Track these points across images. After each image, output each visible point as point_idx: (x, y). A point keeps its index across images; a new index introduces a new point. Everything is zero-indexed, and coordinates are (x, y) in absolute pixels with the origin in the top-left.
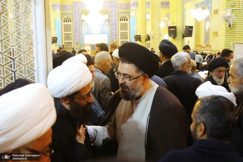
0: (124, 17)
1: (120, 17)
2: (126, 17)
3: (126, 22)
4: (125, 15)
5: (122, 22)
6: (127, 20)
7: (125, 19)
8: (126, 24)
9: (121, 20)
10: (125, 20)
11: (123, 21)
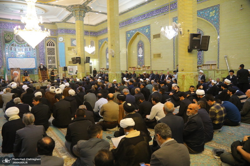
0: (51, 42)
1: (47, 42)
2: (53, 43)
3: (53, 47)
4: (51, 41)
5: (48, 47)
6: (54, 46)
7: (52, 44)
8: (54, 49)
9: (48, 45)
10: (52, 46)
11: (50, 46)
